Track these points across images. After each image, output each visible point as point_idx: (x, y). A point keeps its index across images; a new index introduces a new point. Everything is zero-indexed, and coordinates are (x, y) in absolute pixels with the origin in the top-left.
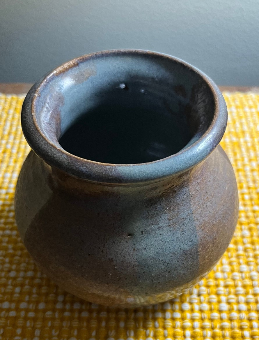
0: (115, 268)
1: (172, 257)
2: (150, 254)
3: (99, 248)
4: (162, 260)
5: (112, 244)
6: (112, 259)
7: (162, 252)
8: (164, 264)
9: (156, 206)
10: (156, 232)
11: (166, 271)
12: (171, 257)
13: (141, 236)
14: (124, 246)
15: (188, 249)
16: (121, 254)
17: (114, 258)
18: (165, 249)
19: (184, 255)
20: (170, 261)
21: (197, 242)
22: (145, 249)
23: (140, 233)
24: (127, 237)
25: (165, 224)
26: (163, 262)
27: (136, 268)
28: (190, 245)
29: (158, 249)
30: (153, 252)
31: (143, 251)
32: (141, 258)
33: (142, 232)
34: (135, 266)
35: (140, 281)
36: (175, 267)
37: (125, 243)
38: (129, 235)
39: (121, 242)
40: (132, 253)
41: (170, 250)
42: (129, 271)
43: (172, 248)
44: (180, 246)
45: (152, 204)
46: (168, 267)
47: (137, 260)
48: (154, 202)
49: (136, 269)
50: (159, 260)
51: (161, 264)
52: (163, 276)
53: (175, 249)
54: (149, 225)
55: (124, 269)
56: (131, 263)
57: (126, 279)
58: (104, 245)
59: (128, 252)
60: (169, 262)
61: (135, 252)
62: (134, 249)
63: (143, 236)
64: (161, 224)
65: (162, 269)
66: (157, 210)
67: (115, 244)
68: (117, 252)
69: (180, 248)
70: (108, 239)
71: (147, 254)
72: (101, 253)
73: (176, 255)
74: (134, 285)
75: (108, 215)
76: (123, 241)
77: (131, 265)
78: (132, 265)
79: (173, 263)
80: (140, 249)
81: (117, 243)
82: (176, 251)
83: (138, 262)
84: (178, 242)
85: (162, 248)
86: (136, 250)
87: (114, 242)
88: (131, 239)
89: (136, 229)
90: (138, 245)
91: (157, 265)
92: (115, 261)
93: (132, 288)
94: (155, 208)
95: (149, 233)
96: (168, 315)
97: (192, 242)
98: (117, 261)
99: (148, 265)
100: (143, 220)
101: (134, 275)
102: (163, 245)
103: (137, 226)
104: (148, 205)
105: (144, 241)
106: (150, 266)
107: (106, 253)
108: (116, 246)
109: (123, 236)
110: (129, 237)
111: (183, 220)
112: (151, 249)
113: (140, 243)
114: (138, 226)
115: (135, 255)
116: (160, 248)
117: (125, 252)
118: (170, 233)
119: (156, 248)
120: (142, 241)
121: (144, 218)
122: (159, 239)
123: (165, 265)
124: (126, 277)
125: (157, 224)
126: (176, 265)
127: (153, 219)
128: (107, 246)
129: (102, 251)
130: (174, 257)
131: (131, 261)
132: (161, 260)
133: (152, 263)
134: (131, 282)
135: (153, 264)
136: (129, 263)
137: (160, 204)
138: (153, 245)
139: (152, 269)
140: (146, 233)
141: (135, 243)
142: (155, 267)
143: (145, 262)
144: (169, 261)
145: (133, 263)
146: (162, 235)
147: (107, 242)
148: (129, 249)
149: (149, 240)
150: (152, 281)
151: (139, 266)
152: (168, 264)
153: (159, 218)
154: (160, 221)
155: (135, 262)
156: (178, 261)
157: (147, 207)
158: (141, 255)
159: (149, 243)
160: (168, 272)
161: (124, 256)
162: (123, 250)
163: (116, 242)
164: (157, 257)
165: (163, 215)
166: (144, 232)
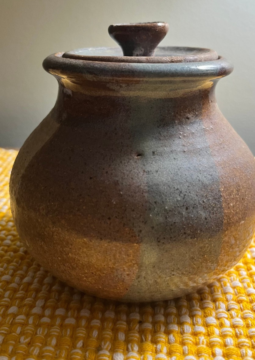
0: (120, 194)
1: (190, 188)
2: (163, 179)
3: (104, 169)
4: (178, 189)
5: (119, 164)
6: (118, 181)
7: (177, 179)
8: (180, 195)
9: (168, 128)
10: (170, 155)
11: (183, 206)
12: (188, 187)
13: (152, 157)
14: (132, 166)
15: (207, 183)
16: (128, 175)
17: (120, 180)
18: (181, 176)
19: (203, 190)
20: (188, 192)
21: (218, 178)
22: (157, 171)
23: (151, 153)
24: (136, 157)
25: (180, 149)
26: (178, 191)
27: (146, 195)
28: (209, 179)
29: (172, 174)
30: (166, 177)
31: (155, 174)
32: (152, 183)
33: (154, 153)
34: (145, 192)
35: (151, 215)
36: (194, 203)
37: (133, 164)
38: (138, 155)
39: (129, 162)
40: (141, 175)
41: (187, 178)
42: (137, 198)
43: (189, 177)
44: (198, 177)
45: (164, 125)
46: (184, 200)
47: (147, 184)
48: (166, 123)
49: (146, 197)
50: (174, 188)
51: (176, 193)
52: (179, 213)
53: (192, 179)
54: (161, 146)
55: (132, 195)
56: (140, 187)
57: (133, 210)
58: (110, 165)
59: (137, 173)
60: (187, 194)
61: (145, 174)
62: (144, 171)
63: (155, 158)
64: (174, 148)
65: (178, 201)
66: (169, 132)
67: (123, 164)
68: (124, 173)
69: (198, 179)
70: (115, 159)
71: (159, 177)
72: (106, 175)
73: (194, 186)
74: (143, 222)
75: (116, 134)
76: (131, 161)
77: (140, 190)
78: (142, 190)
79: (191, 196)
80: (151, 171)
81: (125, 163)
82: (193, 181)
83: (149, 187)
84: (195, 171)
85: (177, 174)
86: (147, 172)
87: (121, 162)
88: (141, 160)
89: (146, 149)
90: (149, 166)
91: (172, 194)
92: (121, 185)
93: (140, 227)
94: (168, 130)
95: (161, 155)
96: (188, 328)
97: (212, 177)
98: (123, 184)
99: (160, 192)
100: (154, 140)
101: (143, 205)
102: (178, 170)
103: (147, 145)
104: (160, 125)
105: (155, 163)
106: (163, 194)
107: (112, 174)
108: (123, 166)
109: (131, 155)
110: (138, 157)
111: (199, 150)
112: (165, 173)
113: (151, 164)
114: (150, 145)
115: (145, 178)
116: (174, 174)
117: (133, 173)
118: (185, 160)
119: (170, 173)
120: (154, 163)
121: (156, 138)
122: (173, 164)
123: (182, 196)
124: (133, 208)
125: (170, 147)
126: (195, 200)
127: (165, 141)
128: (113, 167)
129: (107, 172)
130: (192, 188)
131: (140, 185)
132: (176, 188)
133: (166, 191)
134: (138, 216)
135: (166, 193)
136: (138, 187)
137: (173, 128)
138: (166, 169)
139: (166, 199)
140: (157, 155)
141: (145, 164)
142: (169, 197)
143: (156, 188)
144: (186, 192)
145: (142, 187)
146: (176, 160)
147: (113, 162)
148: (138, 170)
149: (162, 163)
150: (166, 218)
151: (150, 193)
152: (185, 196)
153: (172, 141)
154: (173, 145)
155: (145, 186)
156: (197, 196)
157: (158, 127)
158: (152, 178)
159: (161, 166)
160: (185, 207)
161: (132, 178)
162: (131, 171)
163: (123, 162)
164: (172, 184)
165: (176, 139)
166: (155, 153)
